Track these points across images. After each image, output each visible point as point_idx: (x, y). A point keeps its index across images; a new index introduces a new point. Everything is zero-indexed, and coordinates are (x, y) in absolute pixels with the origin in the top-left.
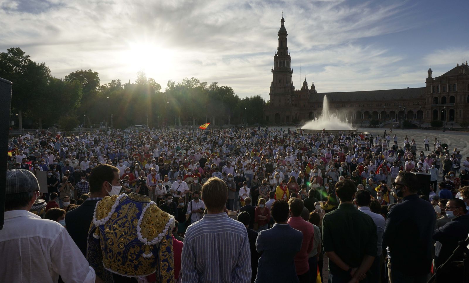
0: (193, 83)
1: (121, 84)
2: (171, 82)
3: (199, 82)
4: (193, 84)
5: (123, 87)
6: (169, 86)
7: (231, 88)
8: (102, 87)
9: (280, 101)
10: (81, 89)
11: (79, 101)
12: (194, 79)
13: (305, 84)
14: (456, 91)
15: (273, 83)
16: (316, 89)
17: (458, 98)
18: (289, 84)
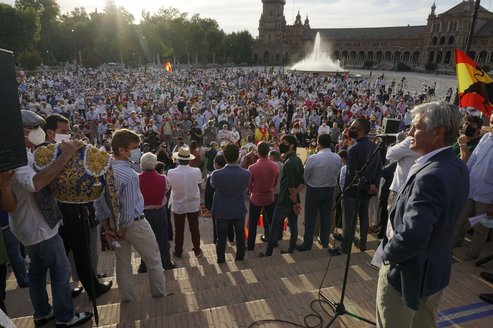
0: (171, 13)
1: (85, 13)
2: (146, 12)
3: (178, 12)
4: (172, 15)
5: (89, 17)
6: (143, 17)
7: (215, 21)
8: (64, 16)
9: (270, 38)
10: (38, 18)
11: (37, 33)
12: (172, 9)
13: (298, 17)
14: (457, 30)
15: (262, 16)
16: (310, 23)
17: (458, 38)
18: (280, 18)
